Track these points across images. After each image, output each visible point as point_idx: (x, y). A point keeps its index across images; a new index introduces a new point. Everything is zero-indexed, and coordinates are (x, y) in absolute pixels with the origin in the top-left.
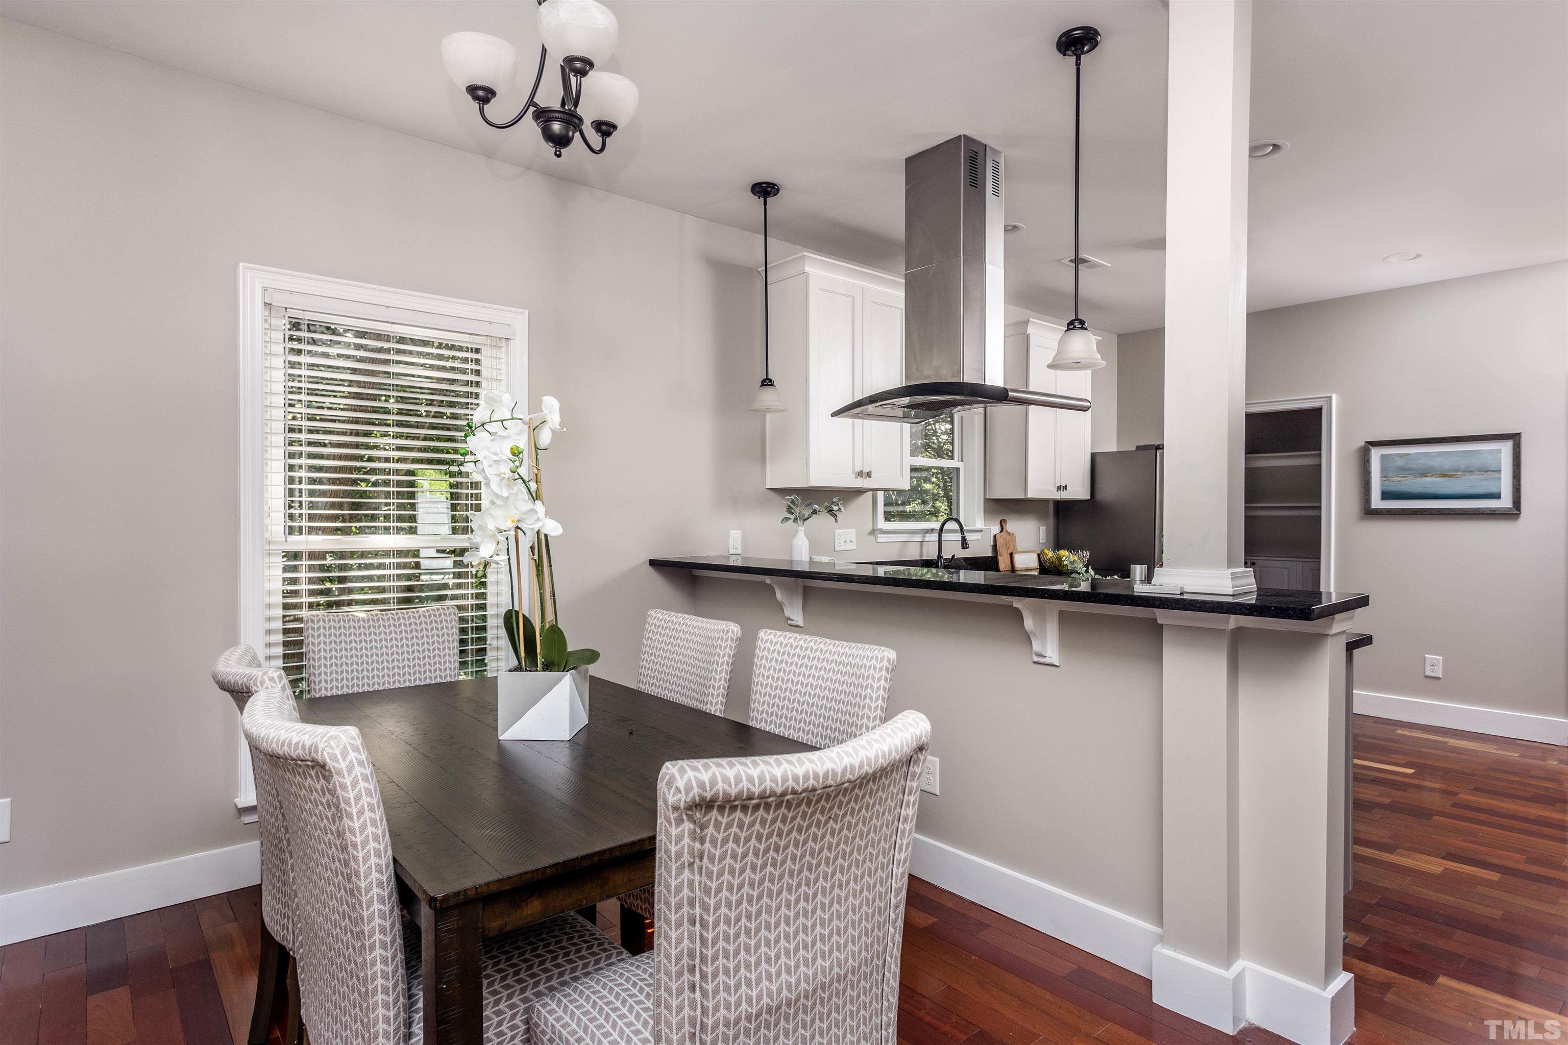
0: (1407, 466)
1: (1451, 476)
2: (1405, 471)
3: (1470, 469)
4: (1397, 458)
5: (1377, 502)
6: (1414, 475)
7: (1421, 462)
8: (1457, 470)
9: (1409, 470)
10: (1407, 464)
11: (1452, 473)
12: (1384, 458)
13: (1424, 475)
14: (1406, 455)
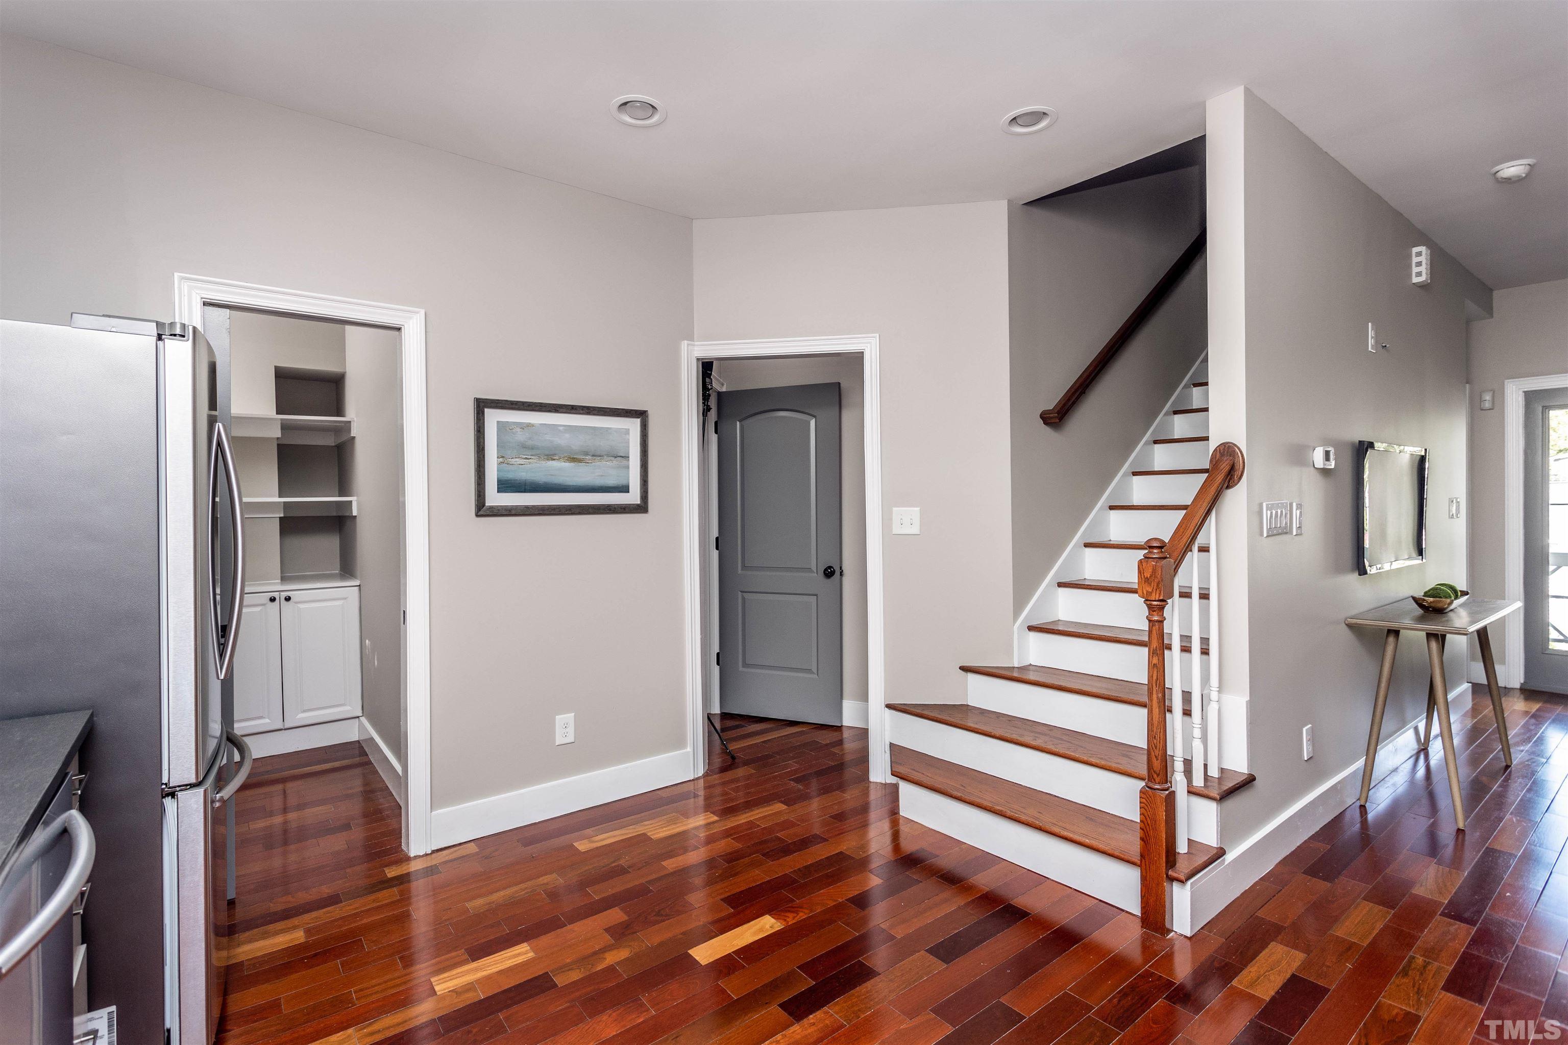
0: (530, 443)
1: (580, 461)
2: (530, 450)
3: (598, 453)
4: (519, 430)
5: (494, 498)
6: (539, 456)
7: (548, 437)
8: (586, 454)
9: (533, 448)
10: (530, 439)
11: (582, 457)
12: (502, 427)
13: (550, 457)
14: (529, 425)
